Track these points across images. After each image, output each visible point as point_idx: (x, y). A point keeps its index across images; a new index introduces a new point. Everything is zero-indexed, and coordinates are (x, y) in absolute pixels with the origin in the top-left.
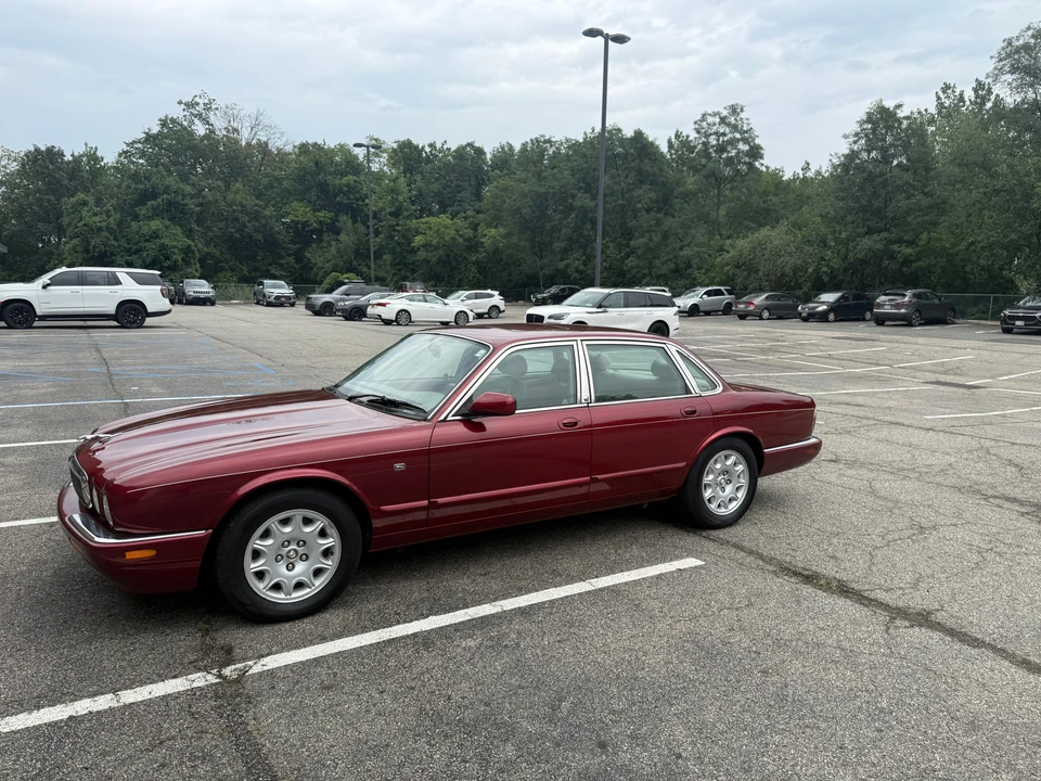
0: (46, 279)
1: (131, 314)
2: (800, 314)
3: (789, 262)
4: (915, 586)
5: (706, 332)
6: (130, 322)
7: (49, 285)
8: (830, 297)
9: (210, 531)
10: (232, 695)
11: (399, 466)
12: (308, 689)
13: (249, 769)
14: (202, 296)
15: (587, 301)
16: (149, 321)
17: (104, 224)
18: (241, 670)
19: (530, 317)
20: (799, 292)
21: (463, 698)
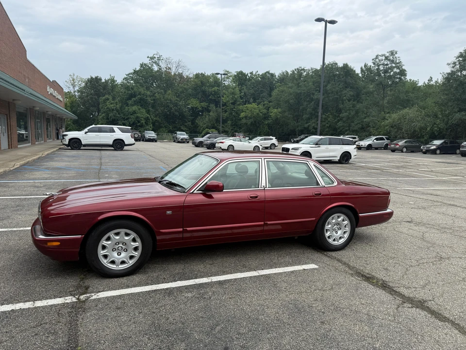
0: (86, 130)
1: (119, 145)
2: (422, 150)
3: (418, 125)
4: (423, 287)
5: (372, 158)
6: (118, 148)
7: (87, 132)
8: (438, 142)
9: (83, 236)
10: (78, 308)
11: (169, 212)
12: (110, 308)
13: (69, 340)
14: (152, 138)
15: (311, 142)
16: (126, 148)
17: (114, 108)
18: (88, 297)
19: (283, 149)
20: (422, 140)
21: (174, 319)
